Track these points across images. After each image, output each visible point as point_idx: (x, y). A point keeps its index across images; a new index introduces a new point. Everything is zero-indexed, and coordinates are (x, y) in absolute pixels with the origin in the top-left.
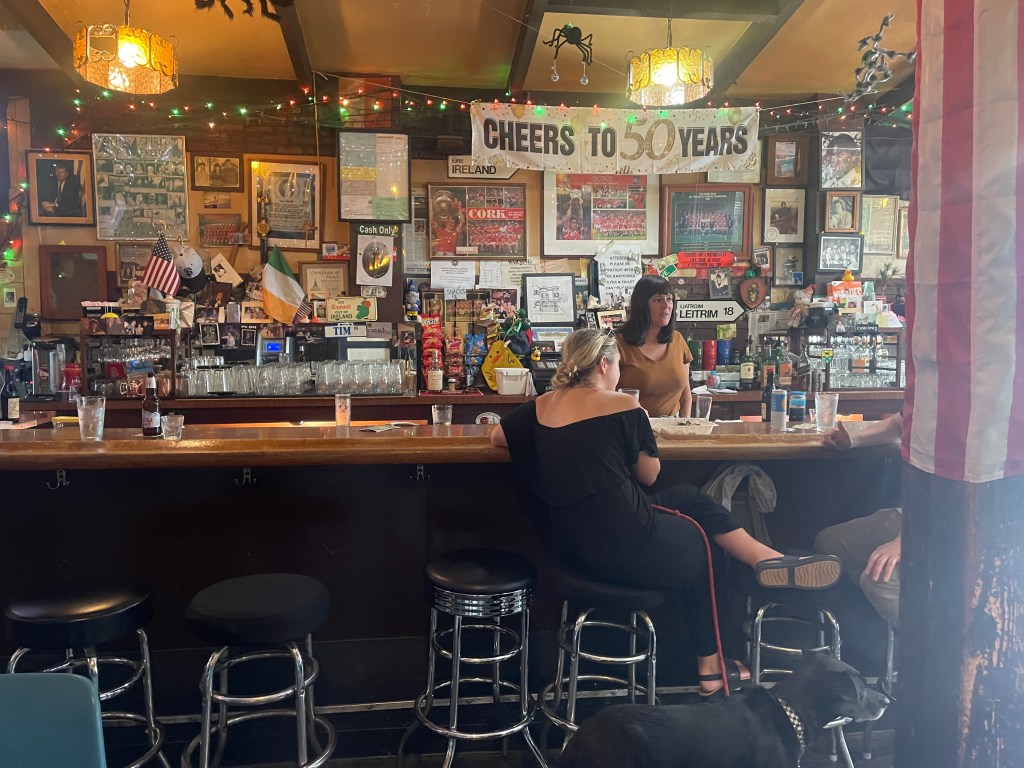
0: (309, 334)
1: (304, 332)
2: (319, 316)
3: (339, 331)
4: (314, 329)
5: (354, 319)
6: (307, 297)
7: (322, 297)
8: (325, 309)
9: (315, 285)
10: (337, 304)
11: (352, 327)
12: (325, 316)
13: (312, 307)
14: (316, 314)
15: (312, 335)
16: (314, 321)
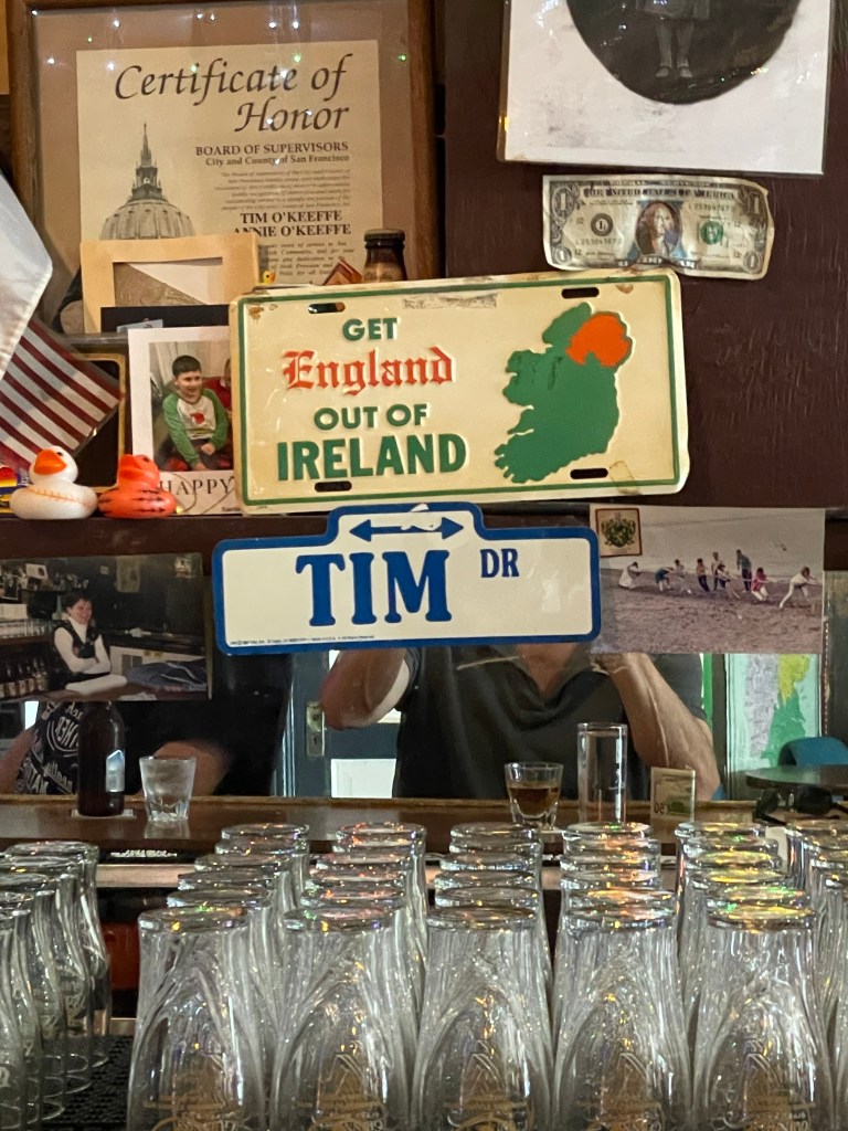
0: (78, 617)
1: (43, 605)
2: (169, 455)
3: (342, 584)
4: (128, 570)
5: (482, 476)
6: (68, 289)
7: (199, 287)
8: (220, 391)
9: (147, 186)
10: (326, 341)
11: (466, 545)
12: (224, 457)
13: (112, 373)
14: (143, 443)
15: (111, 622)
16: (125, 496)
